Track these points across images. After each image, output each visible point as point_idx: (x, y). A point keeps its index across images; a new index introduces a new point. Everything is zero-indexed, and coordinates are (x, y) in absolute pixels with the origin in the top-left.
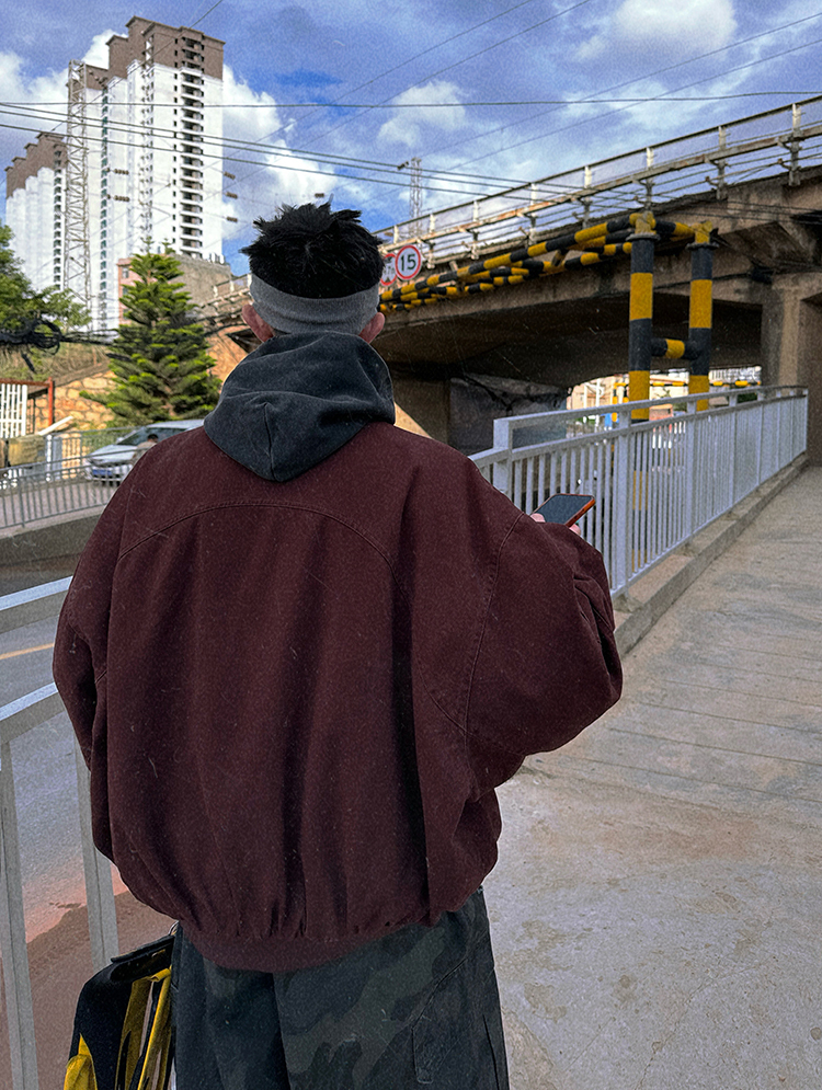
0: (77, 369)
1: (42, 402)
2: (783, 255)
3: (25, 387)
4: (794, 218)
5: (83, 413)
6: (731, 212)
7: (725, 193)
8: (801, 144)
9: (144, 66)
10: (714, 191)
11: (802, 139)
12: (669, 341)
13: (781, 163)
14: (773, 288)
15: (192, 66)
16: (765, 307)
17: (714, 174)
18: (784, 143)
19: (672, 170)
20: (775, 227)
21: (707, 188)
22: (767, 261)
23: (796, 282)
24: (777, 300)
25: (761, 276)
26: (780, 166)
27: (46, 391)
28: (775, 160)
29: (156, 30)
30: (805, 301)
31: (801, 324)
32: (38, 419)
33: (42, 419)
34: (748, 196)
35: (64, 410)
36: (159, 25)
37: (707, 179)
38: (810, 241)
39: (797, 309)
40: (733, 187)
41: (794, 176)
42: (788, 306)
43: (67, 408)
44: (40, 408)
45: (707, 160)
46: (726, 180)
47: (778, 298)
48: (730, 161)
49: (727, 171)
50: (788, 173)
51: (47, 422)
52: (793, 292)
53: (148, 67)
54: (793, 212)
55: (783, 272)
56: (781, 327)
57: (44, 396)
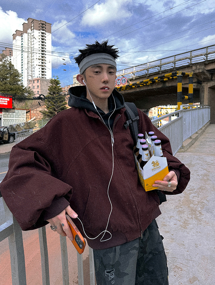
0: (36, 106)
1: (28, 114)
2: (204, 78)
3: (25, 111)
4: (207, 70)
5: (37, 116)
6: (193, 69)
7: (192, 65)
8: (208, 55)
9: (31, 30)
10: (189, 65)
11: (209, 54)
12: (185, 96)
13: (204, 59)
14: (202, 85)
15: (43, 30)
16: (200, 89)
17: (189, 61)
18: (205, 55)
19: (180, 60)
20: (203, 73)
21: (188, 64)
22: (201, 80)
23: (207, 84)
24: (203, 88)
25: (199, 82)
26: (204, 60)
27: (29, 112)
28: (203, 58)
29: (34, 21)
30: (209, 88)
31: (208, 92)
32: (27, 118)
33: (28, 118)
34: (197, 66)
35: (33, 116)
36: (35, 20)
37: (188, 62)
38: (210, 75)
39: (208, 89)
40: (193, 64)
41: (207, 62)
42: (205, 89)
43: (33, 115)
44: (28, 116)
45: (188, 58)
46: (192, 63)
47: (203, 87)
48: (193, 59)
49: (192, 61)
50: (205, 61)
51: (29, 119)
52: (206, 86)
53: (32, 30)
54: (207, 69)
55: (204, 82)
56: (204, 93)
57: (29, 113)
